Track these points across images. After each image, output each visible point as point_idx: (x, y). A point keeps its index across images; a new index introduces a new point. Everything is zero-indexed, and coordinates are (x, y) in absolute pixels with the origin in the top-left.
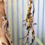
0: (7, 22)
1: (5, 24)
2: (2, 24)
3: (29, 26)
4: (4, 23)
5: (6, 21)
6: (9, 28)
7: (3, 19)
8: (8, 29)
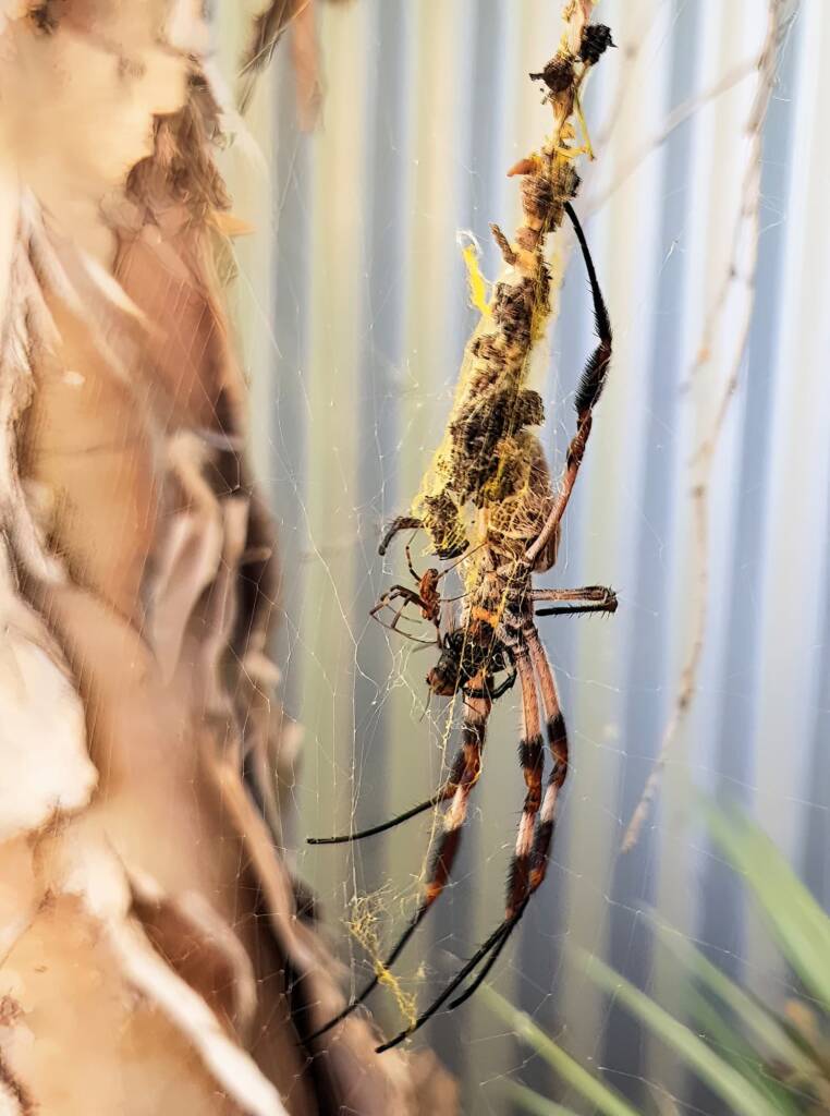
0: (238, 535)
1: (204, 571)
3: (487, 629)
4: (193, 546)
5: (237, 512)
6: (267, 652)
7: (174, 480)
8: (255, 665)
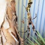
2: (12, 18)
